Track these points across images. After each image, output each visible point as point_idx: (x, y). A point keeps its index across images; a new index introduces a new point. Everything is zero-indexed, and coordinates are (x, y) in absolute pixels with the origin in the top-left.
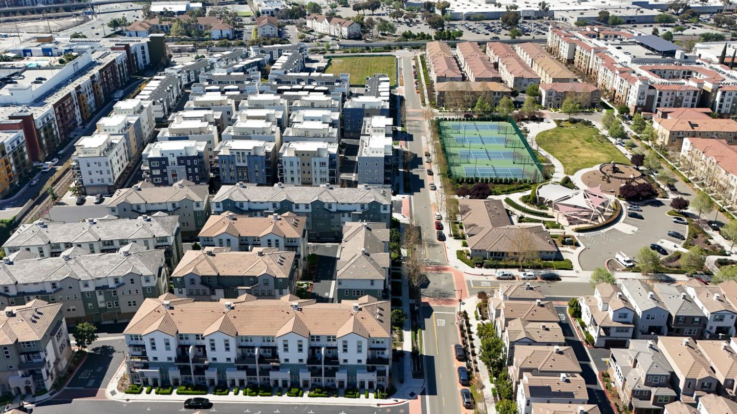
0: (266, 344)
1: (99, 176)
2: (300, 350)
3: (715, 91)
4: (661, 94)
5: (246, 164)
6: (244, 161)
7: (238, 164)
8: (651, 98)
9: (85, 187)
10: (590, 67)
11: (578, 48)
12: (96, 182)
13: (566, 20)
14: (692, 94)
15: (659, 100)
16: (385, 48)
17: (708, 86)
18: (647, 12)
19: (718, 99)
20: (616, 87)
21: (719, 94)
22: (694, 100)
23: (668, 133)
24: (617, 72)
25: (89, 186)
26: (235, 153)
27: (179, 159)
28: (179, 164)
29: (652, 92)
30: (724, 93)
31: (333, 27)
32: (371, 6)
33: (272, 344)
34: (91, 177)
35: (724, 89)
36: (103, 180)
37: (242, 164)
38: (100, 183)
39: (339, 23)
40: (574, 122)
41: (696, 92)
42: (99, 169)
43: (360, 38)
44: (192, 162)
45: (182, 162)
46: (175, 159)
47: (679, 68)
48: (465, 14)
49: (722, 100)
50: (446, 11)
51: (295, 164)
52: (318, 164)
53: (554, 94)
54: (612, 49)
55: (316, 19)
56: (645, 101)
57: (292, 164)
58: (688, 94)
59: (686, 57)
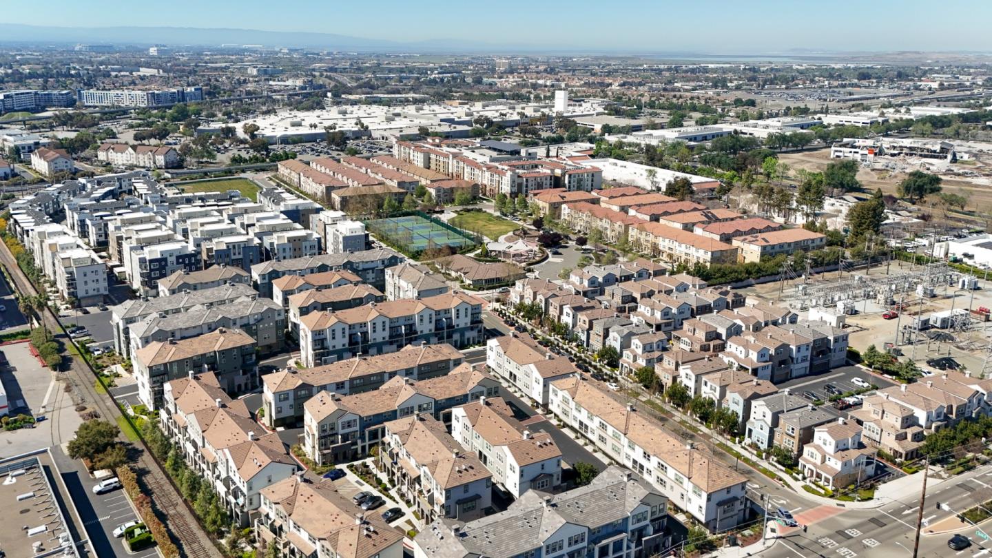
0: (407, 323)
1: (95, 285)
2: (431, 322)
3: (563, 175)
4: (527, 181)
5: (241, 256)
6: (239, 254)
7: (233, 257)
8: (520, 185)
9: (79, 300)
10: (450, 171)
11: (433, 156)
12: (91, 293)
13: (387, 139)
14: (549, 179)
15: (527, 186)
16: (226, 172)
17: (558, 172)
18: (460, 128)
19: (566, 182)
20: (485, 182)
21: (567, 177)
22: (551, 184)
23: (547, 206)
24: (484, 169)
25: (84, 298)
26: (231, 247)
27: (178, 258)
28: (178, 263)
29: (519, 180)
30: (570, 176)
31: (141, 156)
32: (158, 134)
33: (411, 322)
34: (86, 287)
35: (570, 172)
36: (98, 290)
37: (237, 257)
38: (95, 293)
39: (151, 151)
40: (468, 211)
41: (551, 177)
42: (95, 277)
43: (181, 167)
44: (190, 260)
45: (181, 260)
46: (174, 259)
47: (528, 163)
48: (280, 138)
49: (570, 182)
50: (256, 135)
51: (287, 250)
52: (308, 248)
53: (442, 191)
54: (467, 153)
55: (113, 149)
56: (516, 188)
57: (284, 250)
58: (546, 179)
59: (530, 154)
